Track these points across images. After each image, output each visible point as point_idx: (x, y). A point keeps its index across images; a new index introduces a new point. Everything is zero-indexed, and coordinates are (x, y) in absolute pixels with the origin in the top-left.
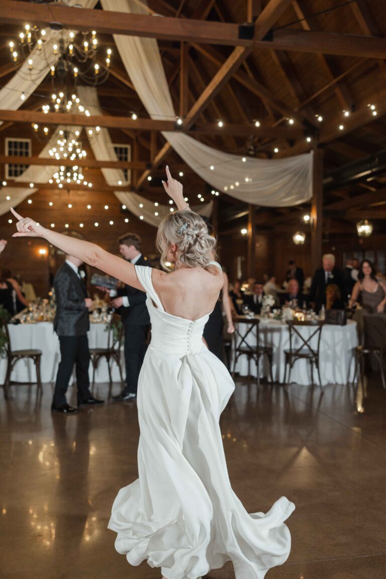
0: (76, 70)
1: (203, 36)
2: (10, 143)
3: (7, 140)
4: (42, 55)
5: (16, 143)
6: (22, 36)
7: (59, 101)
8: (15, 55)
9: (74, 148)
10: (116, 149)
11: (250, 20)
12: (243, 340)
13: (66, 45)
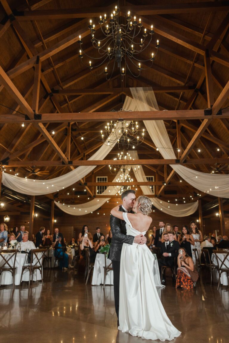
0: (129, 140)
1: (187, 116)
2: (98, 179)
3: (97, 177)
4: (115, 135)
5: (101, 178)
6: (106, 127)
7: (121, 156)
8: (103, 136)
9: (128, 178)
10: (147, 178)
11: (209, 107)
12: (223, 263)
13: (124, 130)
